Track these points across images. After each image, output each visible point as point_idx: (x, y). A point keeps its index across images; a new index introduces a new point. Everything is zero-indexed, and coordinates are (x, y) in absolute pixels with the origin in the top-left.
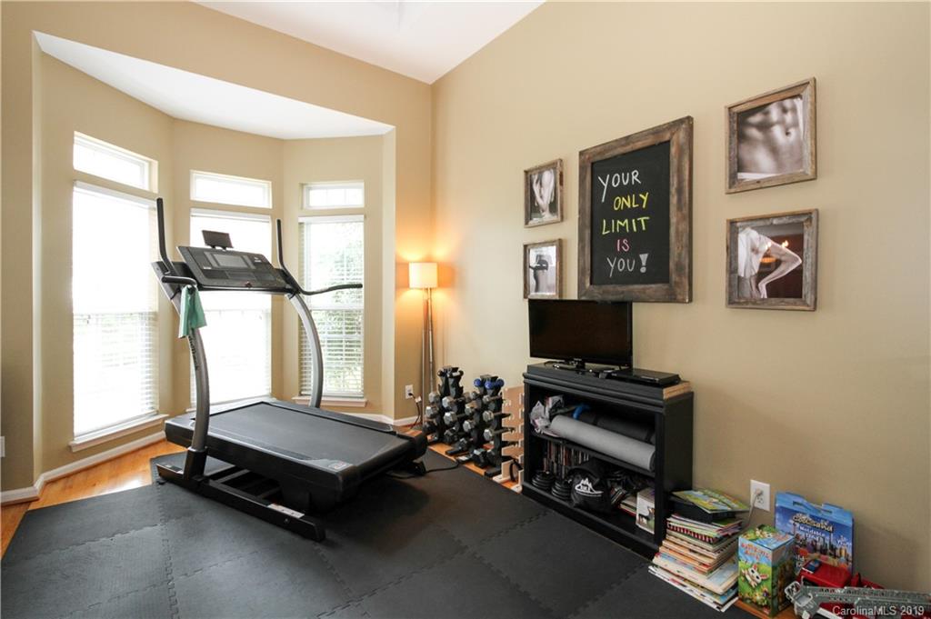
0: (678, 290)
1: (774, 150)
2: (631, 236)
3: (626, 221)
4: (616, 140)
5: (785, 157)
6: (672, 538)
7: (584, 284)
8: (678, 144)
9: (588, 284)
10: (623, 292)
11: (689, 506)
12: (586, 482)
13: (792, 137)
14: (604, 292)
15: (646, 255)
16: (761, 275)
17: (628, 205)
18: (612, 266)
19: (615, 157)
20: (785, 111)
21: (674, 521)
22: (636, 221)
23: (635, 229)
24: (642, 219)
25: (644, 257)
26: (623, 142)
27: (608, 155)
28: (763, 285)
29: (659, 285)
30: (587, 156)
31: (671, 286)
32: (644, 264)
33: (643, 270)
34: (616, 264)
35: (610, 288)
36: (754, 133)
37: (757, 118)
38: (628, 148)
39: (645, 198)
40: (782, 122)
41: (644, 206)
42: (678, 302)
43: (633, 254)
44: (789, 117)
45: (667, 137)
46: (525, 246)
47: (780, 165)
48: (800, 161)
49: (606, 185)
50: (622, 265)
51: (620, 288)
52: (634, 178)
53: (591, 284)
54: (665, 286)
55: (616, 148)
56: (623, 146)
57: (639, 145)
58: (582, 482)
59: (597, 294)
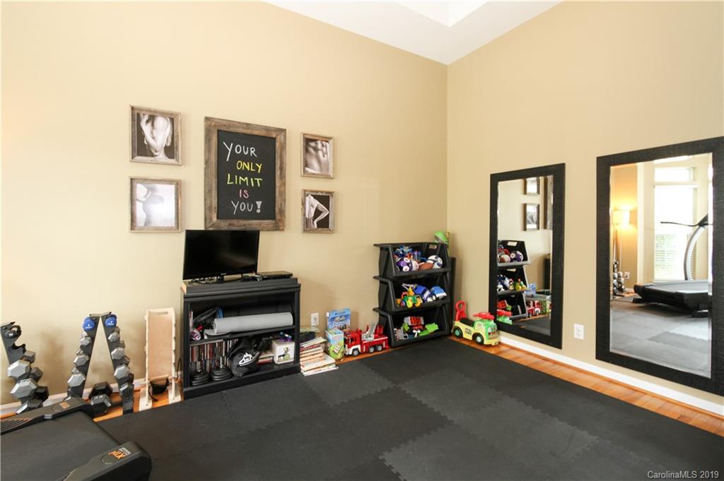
0: (280, 224)
1: (319, 162)
2: (249, 188)
3: (246, 178)
4: (239, 123)
5: (323, 166)
6: (303, 355)
7: (211, 219)
8: (280, 142)
9: (215, 219)
10: (245, 225)
11: (308, 335)
12: (247, 355)
13: (325, 159)
14: (230, 225)
15: (260, 202)
16: (315, 217)
17: (248, 168)
18: (236, 207)
19: (238, 133)
20: (323, 146)
21: (305, 345)
22: (253, 180)
23: (253, 185)
24: (258, 180)
25: (259, 203)
26: (245, 126)
27: (232, 130)
28: (315, 222)
29: (270, 221)
30: (213, 124)
31: (276, 223)
32: (259, 207)
33: (258, 211)
34: (239, 206)
35: (235, 222)
36: (311, 150)
37: (313, 144)
38: (248, 132)
39: (260, 167)
40: (322, 150)
41: (259, 171)
42: (281, 230)
43: (252, 201)
44: (324, 149)
45: (274, 135)
46: (132, 180)
47: (321, 169)
48: (328, 170)
49: (230, 150)
50: (244, 207)
51: (242, 222)
52: (252, 152)
53: (218, 218)
54: (274, 222)
55: (238, 127)
56: (244, 128)
57: (256, 133)
58: (245, 356)
59: (224, 225)
